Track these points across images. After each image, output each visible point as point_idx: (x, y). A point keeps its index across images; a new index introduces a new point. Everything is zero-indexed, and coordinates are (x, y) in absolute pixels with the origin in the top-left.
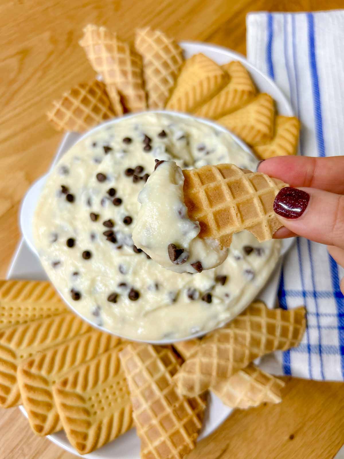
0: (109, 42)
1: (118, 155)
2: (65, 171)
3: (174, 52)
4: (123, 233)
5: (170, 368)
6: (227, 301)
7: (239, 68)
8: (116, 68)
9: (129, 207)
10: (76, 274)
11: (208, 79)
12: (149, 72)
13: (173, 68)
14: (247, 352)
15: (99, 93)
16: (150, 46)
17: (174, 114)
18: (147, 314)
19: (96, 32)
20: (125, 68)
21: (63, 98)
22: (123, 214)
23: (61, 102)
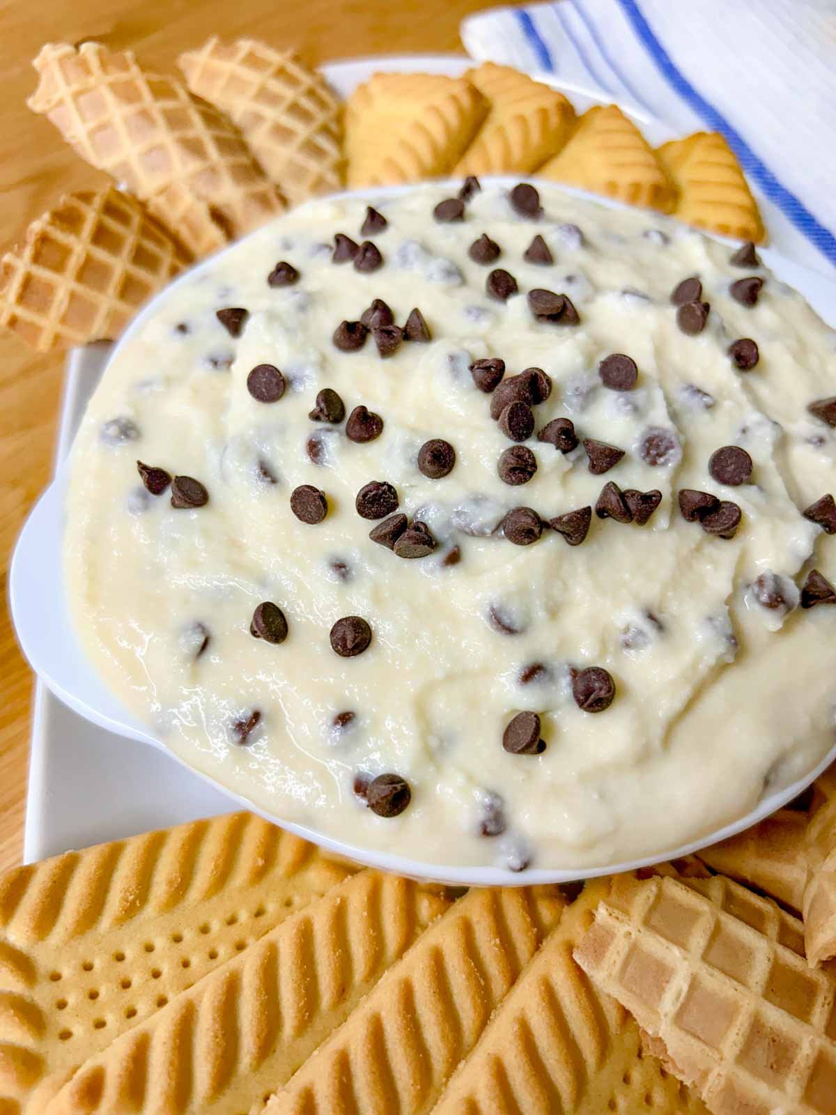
0: (118, 76)
3: (306, 80)
4: (442, 504)
11: (434, 109)
13: (321, 116)
15: (134, 215)
16: (234, 78)
19: (73, 60)
20: (190, 134)
21: (32, 239)
22: (410, 445)
23: (28, 252)
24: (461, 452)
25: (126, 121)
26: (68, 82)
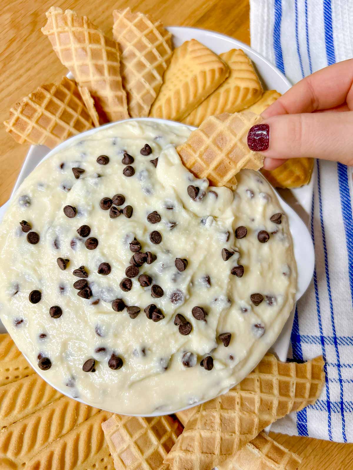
0: (77, 28)
1: (91, 181)
2: (27, 202)
3: (161, 39)
4: (99, 285)
5: (164, 439)
6: (232, 365)
7: (242, 59)
8: (89, 62)
9: (106, 251)
10: (43, 336)
11: (204, 73)
12: (130, 66)
13: (160, 60)
14: (256, 420)
15: (69, 95)
16: (131, 31)
17: (163, 122)
18: (133, 384)
19: (61, 16)
20: (100, 63)
21: (22, 104)
22: (99, 260)
23: (20, 109)
24: (113, 269)
25: (76, 50)
26: (57, 27)
